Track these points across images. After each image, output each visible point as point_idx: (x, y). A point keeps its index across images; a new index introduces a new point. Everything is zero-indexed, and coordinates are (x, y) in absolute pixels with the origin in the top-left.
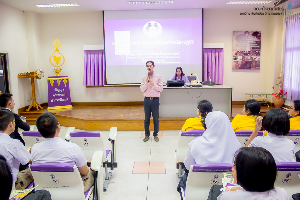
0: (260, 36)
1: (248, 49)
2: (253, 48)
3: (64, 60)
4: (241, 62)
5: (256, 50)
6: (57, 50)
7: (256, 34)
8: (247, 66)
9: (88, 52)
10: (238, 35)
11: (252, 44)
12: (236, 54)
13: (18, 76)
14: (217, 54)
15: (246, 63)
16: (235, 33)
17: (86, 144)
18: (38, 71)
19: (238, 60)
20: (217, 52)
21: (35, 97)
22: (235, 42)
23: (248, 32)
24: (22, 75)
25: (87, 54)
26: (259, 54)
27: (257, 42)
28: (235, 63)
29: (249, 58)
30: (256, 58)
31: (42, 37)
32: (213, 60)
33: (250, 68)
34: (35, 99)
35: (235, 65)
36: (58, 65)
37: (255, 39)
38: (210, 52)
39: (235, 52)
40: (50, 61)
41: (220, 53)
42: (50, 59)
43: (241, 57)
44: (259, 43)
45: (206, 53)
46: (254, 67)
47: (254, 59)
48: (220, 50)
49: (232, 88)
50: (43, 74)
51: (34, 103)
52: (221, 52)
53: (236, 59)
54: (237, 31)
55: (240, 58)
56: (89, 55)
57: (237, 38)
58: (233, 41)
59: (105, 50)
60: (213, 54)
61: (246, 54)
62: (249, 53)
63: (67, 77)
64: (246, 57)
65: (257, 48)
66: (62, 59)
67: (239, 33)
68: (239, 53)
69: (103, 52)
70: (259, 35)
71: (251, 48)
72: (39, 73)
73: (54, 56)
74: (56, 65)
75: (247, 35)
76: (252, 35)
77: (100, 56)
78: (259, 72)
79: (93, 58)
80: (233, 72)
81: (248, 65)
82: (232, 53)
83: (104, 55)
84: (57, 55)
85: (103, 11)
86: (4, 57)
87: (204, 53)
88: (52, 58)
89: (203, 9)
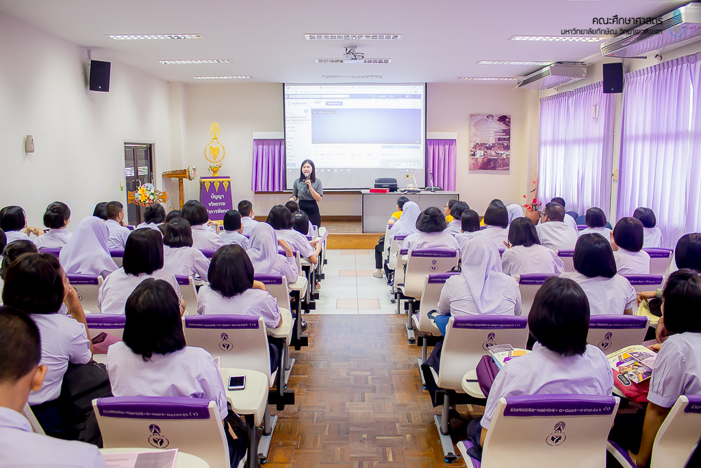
0: (509, 122)
1: (491, 141)
2: (499, 139)
3: (224, 153)
4: (481, 160)
5: (504, 142)
6: (215, 139)
7: (504, 119)
8: (490, 165)
9: (258, 142)
10: (477, 119)
11: (498, 134)
12: (475, 147)
13: (163, 175)
14: (447, 147)
15: (490, 160)
16: (473, 118)
18: (192, 168)
19: (477, 156)
20: (447, 145)
22: (473, 130)
23: (492, 116)
24: (168, 174)
25: (258, 145)
26: (507, 148)
27: (504, 131)
28: (473, 161)
29: (493, 153)
30: (504, 153)
31: (190, 118)
32: (440, 156)
33: (494, 168)
35: (474, 163)
36: (216, 161)
37: (502, 126)
38: (436, 145)
39: (472, 145)
40: (205, 155)
41: (451, 147)
42: (205, 151)
43: (482, 152)
44: (507, 132)
45: (430, 145)
46: (501, 167)
47: (501, 154)
48: (451, 142)
49: (458, 195)
52: (452, 144)
53: (474, 155)
54: (476, 115)
55: (480, 154)
56: (260, 147)
57: (476, 125)
58: (470, 130)
59: (284, 140)
60: (441, 148)
61: (489, 148)
62: (494, 146)
63: (229, 177)
64: (489, 151)
65: (504, 139)
66: (221, 150)
67: (479, 118)
68: (479, 146)
69: (282, 142)
70: (507, 120)
71: (496, 139)
72: (192, 172)
73: (211, 147)
74: (213, 160)
75: (490, 120)
76: (498, 120)
77: (277, 147)
78: (509, 174)
79: (267, 150)
80: (470, 173)
81: (492, 163)
82: (469, 146)
83: (282, 147)
84: (215, 145)
85: (284, 84)
86: (149, 149)
87: (428, 146)
88: (208, 149)
89: (426, 84)
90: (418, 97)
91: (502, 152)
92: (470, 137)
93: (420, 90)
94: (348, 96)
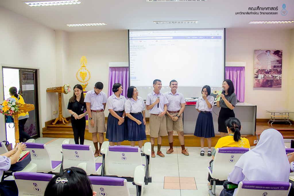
0: (281, 55)
1: (269, 68)
2: (275, 67)
3: (90, 76)
4: (262, 81)
5: (278, 68)
6: (83, 67)
7: (277, 53)
8: (268, 84)
9: (113, 69)
10: (259, 53)
11: (273, 63)
12: (257, 72)
13: (47, 90)
14: (239, 72)
15: (268, 81)
16: (256, 52)
17: (123, 158)
18: (66, 86)
19: (259, 78)
20: (239, 70)
21: (61, 111)
22: (256, 60)
23: (270, 51)
24: (50, 90)
25: (112, 71)
26: (280, 72)
27: (278, 61)
28: (256, 82)
29: (270, 76)
30: (278, 76)
31: (70, 54)
32: (234, 78)
33: (271, 86)
34: (61, 113)
35: (257, 83)
36: (84, 81)
37: (277, 58)
38: (231, 70)
39: (256, 70)
40: (77, 77)
41: (241, 72)
42: (77, 74)
43: (263, 76)
44: (280, 62)
45: (227, 71)
46: (275, 85)
47: (276, 77)
48: (242, 69)
49: (256, 106)
50: (69, 89)
51: (61, 116)
52: (242, 70)
53: (257, 77)
54: (258, 50)
55: (261, 76)
56: (114, 72)
57: (259, 57)
58: (254, 60)
59: (129, 67)
60: (235, 73)
61: (268, 73)
62: (270, 71)
64: (267, 75)
65: (278, 66)
66: (88, 74)
67: (261, 52)
68: (260, 71)
69: (127, 69)
70: (280, 53)
71: (272, 66)
72: (66, 88)
73: (81, 72)
74: (82, 81)
75: (268, 53)
76: (274, 54)
77: (124, 72)
78: (281, 90)
79: (118, 74)
80: (254, 90)
81: (269, 83)
82: (254, 72)
83: (128, 72)
84: (84, 71)
85: (129, 30)
86: (36, 73)
87: (226, 72)
88: (79, 74)
89: (225, 29)
90: (220, 38)
91: (276, 75)
92: (254, 65)
93: (221, 33)
94: (172, 38)
